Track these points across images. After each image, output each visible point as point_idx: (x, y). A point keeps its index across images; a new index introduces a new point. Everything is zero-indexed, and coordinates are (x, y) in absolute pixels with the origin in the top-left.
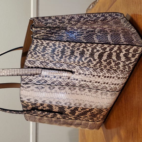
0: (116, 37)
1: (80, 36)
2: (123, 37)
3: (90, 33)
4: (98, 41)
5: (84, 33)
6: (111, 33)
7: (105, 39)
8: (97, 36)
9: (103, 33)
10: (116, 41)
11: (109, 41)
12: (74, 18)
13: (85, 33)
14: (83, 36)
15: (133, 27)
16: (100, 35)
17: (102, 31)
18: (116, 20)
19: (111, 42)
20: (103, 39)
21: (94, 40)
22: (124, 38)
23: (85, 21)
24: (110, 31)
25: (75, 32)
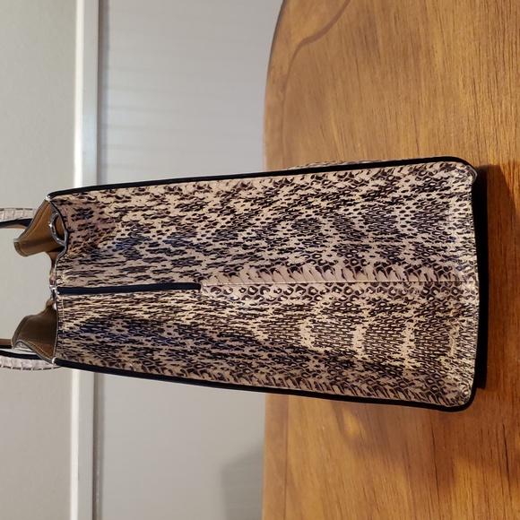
0: (384, 338)
1: (251, 319)
2: (413, 337)
3: (289, 313)
4: (313, 339)
5: (265, 313)
6: (373, 318)
7: (343, 339)
8: (314, 322)
9: (340, 318)
10: (378, 351)
11: (354, 348)
12: (250, 188)
13: (271, 311)
14: (259, 319)
15: (477, 274)
16: (325, 323)
17: (339, 310)
18: (434, 195)
19: (359, 351)
20: (332, 338)
21: (297, 335)
22: (412, 344)
23: (294, 197)
24: (373, 310)
25: (231, 307)
